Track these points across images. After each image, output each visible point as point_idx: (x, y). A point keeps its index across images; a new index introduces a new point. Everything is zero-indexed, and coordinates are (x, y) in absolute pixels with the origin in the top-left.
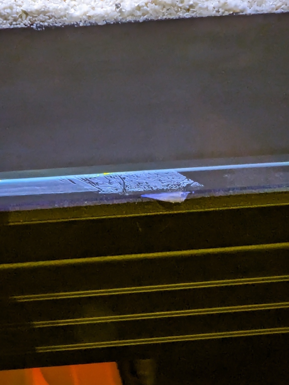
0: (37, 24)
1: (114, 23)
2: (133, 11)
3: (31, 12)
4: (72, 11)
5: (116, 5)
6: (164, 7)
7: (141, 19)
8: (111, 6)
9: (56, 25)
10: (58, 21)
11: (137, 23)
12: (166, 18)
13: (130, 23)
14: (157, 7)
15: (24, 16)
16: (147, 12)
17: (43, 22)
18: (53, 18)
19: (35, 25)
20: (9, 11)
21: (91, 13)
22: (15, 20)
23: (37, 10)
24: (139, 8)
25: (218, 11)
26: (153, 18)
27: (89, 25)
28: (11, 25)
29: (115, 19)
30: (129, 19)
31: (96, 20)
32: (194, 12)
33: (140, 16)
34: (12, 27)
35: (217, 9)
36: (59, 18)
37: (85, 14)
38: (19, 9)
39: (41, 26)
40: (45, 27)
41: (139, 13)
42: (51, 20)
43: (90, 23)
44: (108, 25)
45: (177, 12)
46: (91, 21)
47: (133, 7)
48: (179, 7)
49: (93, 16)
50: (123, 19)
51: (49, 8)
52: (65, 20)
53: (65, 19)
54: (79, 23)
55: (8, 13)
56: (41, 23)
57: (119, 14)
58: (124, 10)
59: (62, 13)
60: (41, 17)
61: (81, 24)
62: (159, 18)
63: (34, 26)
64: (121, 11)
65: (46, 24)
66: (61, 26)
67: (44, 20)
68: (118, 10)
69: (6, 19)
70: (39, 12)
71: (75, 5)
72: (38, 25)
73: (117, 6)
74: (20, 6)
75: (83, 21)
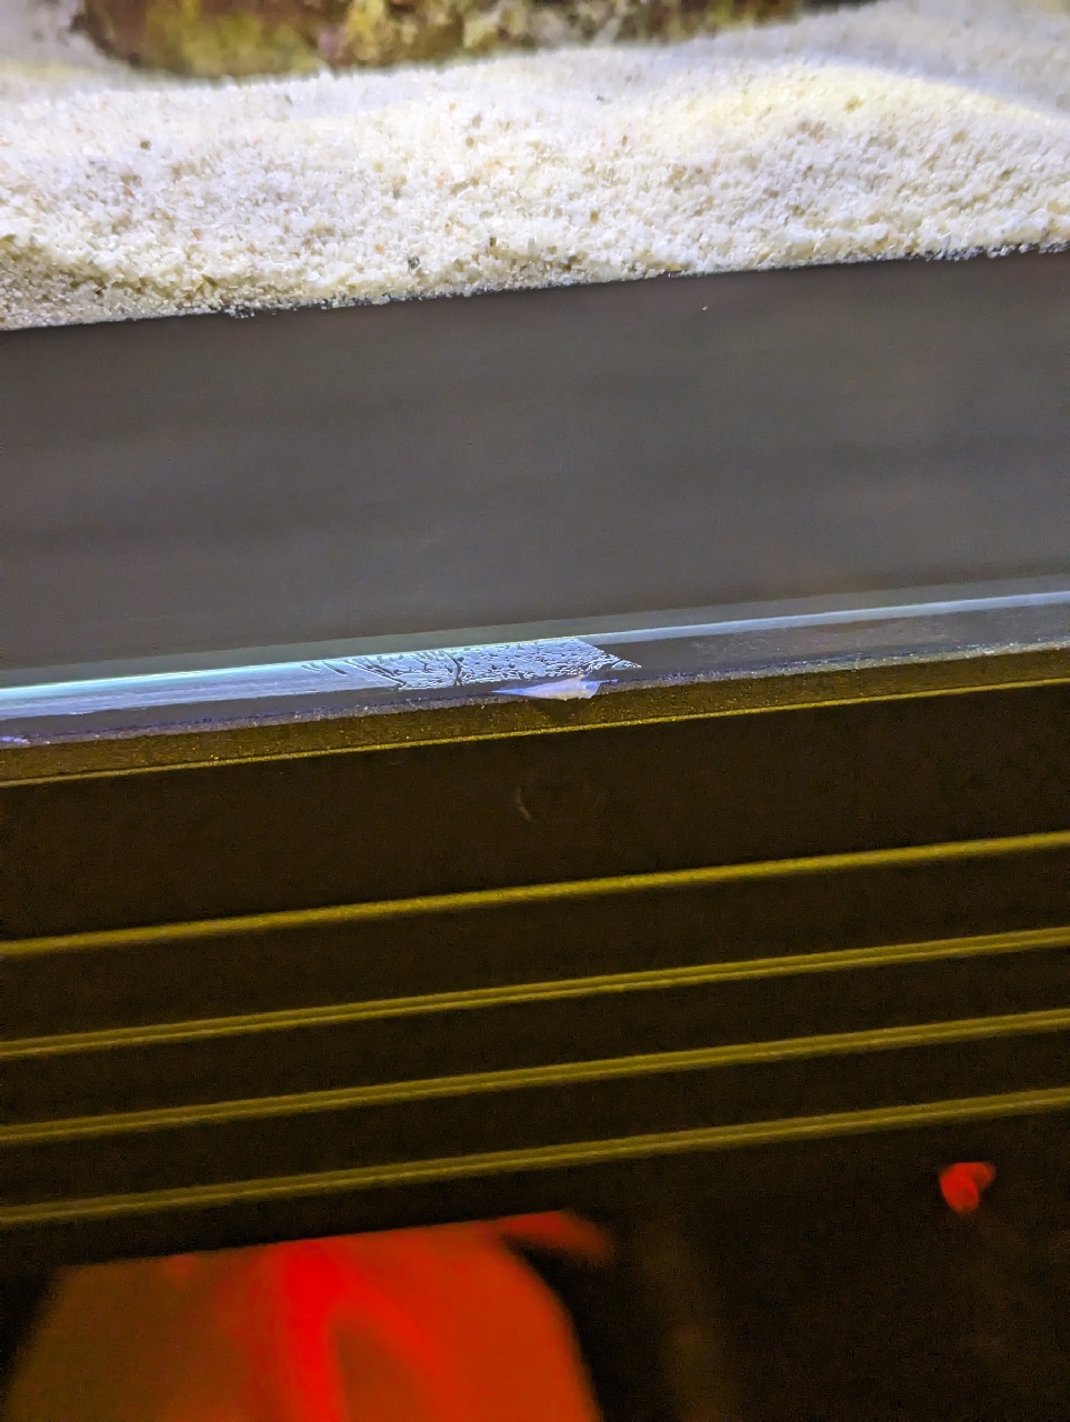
0: (237, 306)
1: (408, 300)
2: (448, 272)
3: (224, 280)
4: (313, 276)
5: (410, 261)
6: (514, 262)
7: (468, 290)
8: (401, 263)
9: (280, 306)
10: (282, 297)
11: (458, 298)
12: (521, 288)
13: (442, 298)
14: (499, 263)
15: (208, 288)
16: (480, 275)
17: (250, 300)
18: (273, 292)
19: (232, 307)
20: (173, 278)
21: (356, 279)
22: (189, 297)
23: (236, 276)
24: (459, 265)
25: (633, 269)
26: (493, 286)
27: (353, 304)
28: (180, 309)
29: (409, 292)
30: (439, 290)
31: (366, 294)
32: (579, 271)
33: (464, 283)
34: (182, 313)
35: (629, 265)
36: (286, 292)
37: (342, 281)
38: (197, 275)
39: (246, 310)
40: (256, 311)
41: (460, 277)
42: (269, 297)
43: (354, 299)
44: (394, 303)
45: (544, 272)
46: (356, 296)
47: (447, 263)
48: (545, 263)
49: (362, 285)
50: (426, 290)
51: (262, 270)
52: (300, 296)
53: (298, 292)
54: (329, 300)
55: (172, 283)
56: (247, 303)
57: (418, 280)
58: (426, 272)
59: (292, 281)
60: (246, 290)
61: (336, 304)
62: (506, 287)
63: (232, 311)
64: (419, 274)
65: (257, 304)
66: (292, 308)
67: (252, 296)
68: (414, 271)
69: (169, 296)
70: (240, 280)
71: (321, 265)
72: (240, 308)
73: (412, 263)
74: (199, 267)
75: (339, 297)
